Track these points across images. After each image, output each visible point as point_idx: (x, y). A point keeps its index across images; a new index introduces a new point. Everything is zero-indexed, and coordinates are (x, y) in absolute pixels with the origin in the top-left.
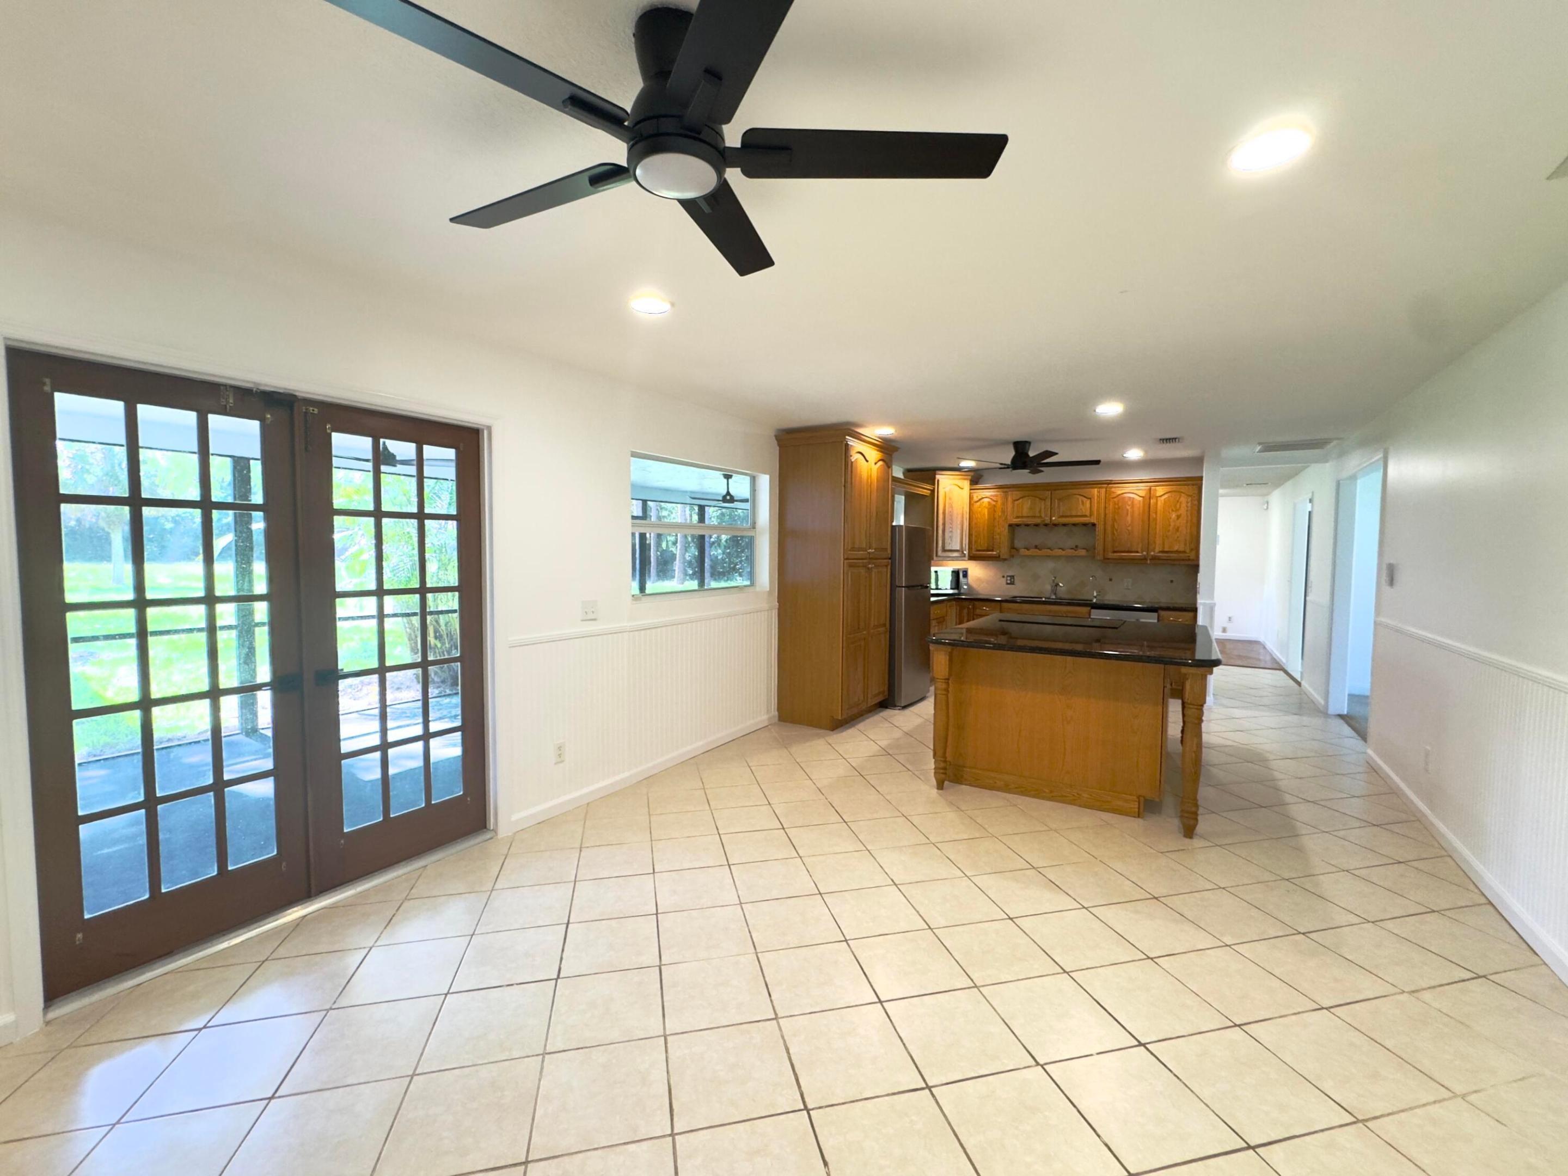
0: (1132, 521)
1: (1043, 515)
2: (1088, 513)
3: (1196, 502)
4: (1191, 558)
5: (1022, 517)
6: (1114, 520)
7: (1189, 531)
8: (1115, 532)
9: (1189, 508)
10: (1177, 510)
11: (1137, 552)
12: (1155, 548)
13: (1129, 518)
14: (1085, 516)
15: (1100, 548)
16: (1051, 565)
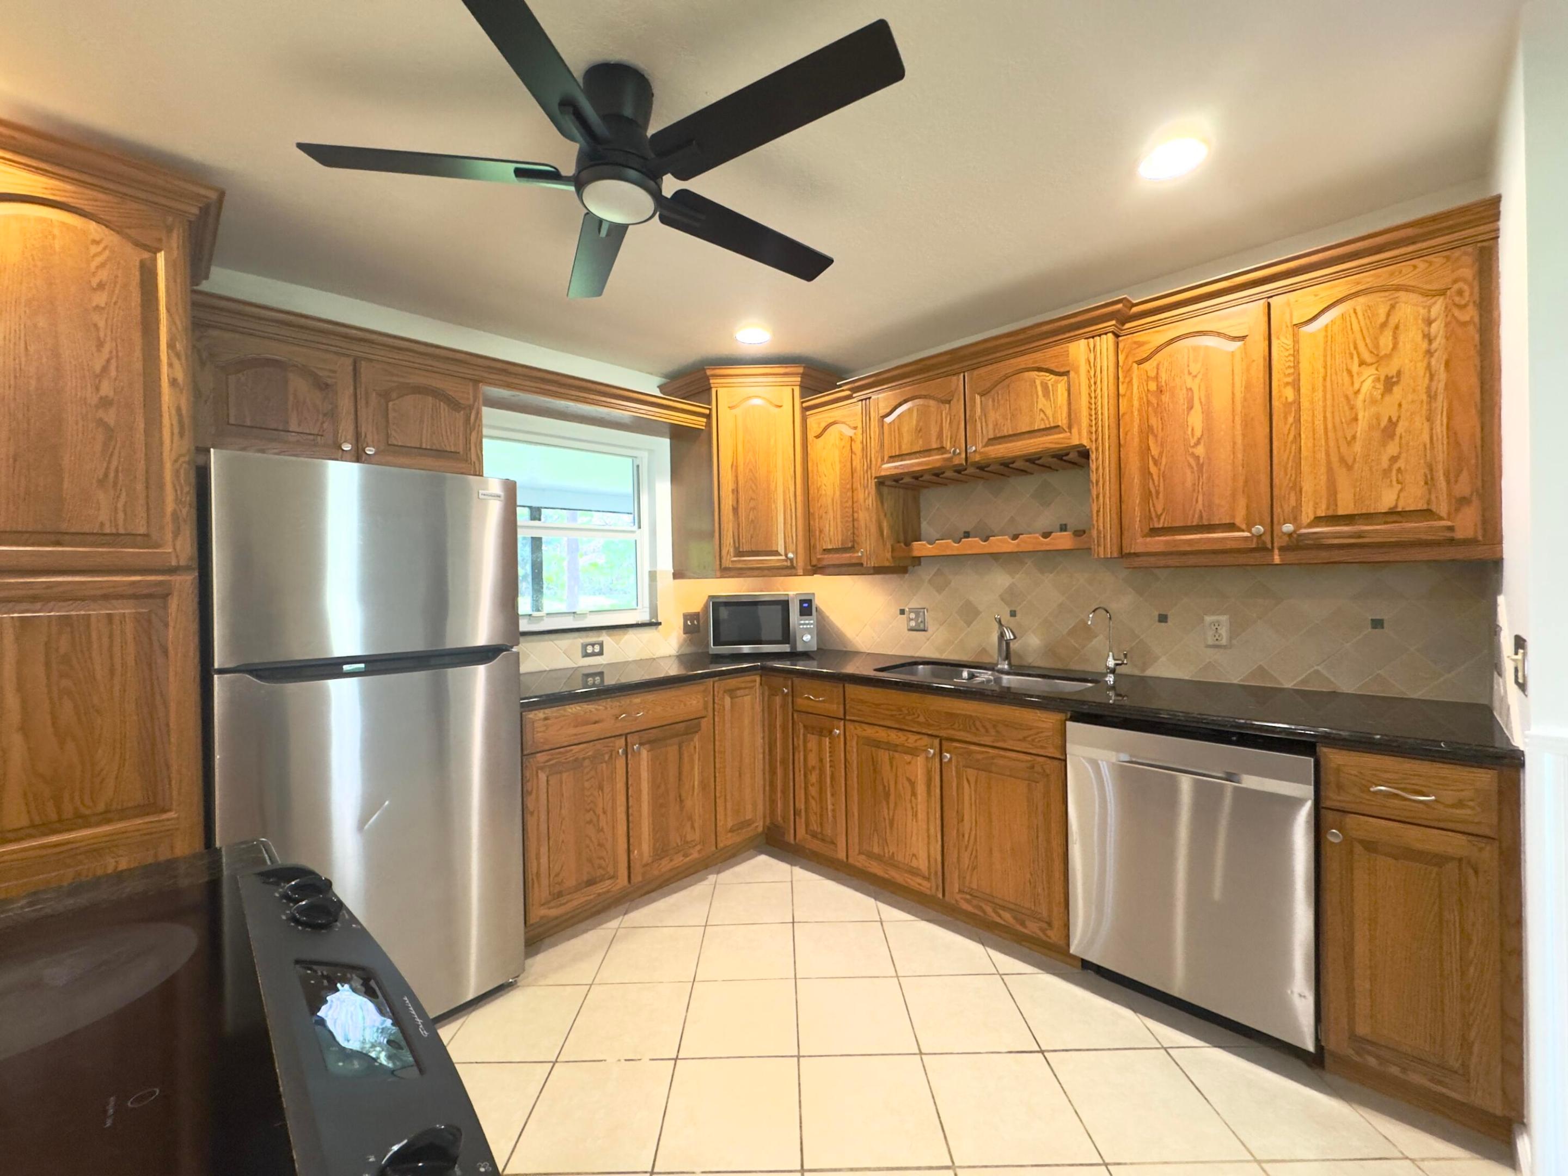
0: (1208, 428)
1: (948, 445)
2: (1062, 421)
3: (1470, 314)
4: (1459, 535)
5: (901, 457)
6: (1147, 431)
7: (1440, 429)
8: (1153, 469)
9: (1439, 343)
10: (1380, 359)
11: (1232, 527)
12: (1297, 509)
13: (1196, 420)
14: (1056, 428)
15: (1104, 523)
16: (1001, 580)
